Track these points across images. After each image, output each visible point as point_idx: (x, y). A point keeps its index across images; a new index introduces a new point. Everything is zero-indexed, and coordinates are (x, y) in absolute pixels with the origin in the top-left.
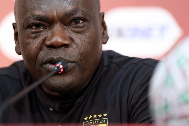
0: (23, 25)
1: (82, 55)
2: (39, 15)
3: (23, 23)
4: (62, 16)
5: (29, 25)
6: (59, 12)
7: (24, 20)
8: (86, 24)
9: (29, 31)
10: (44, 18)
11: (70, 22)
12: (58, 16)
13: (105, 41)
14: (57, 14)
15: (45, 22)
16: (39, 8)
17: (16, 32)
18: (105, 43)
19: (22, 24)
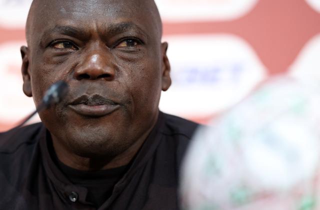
0: (41, 43)
1: (132, 96)
2: (69, 27)
3: (41, 40)
4: (105, 31)
5: (51, 43)
6: (100, 24)
7: (42, 34)
8: (141, 48)
9: (51, 51)
10: (76, 31)
11: (117, 42)
12: (98, 29)
13: (165, 87)
14: (97, 26)
15: (77, 38)
16: (69, 16)
17: (26, 61)
18: (165, 90)
19: (39, 42)
